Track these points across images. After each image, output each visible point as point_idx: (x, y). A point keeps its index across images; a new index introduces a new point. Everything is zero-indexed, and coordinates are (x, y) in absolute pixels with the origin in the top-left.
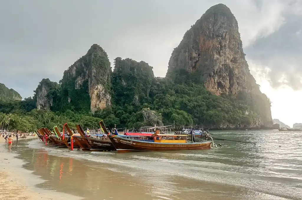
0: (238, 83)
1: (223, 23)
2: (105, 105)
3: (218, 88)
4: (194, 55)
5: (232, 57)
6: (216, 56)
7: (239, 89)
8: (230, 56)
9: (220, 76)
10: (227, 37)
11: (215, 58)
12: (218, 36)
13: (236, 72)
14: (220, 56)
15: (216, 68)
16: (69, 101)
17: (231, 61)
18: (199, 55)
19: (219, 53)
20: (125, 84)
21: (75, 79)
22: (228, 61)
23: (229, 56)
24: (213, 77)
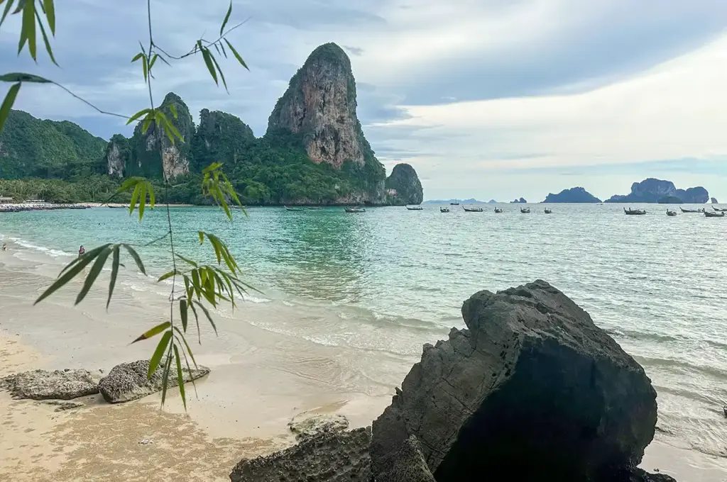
0: (345, 149)
1: (328, 72)
2: (182, 171)
3: (321, 154)
4: (299, 110)
5: (338, 115)
6: (319, 114)
7: (345, 156)
8: (336, 114)
9: (323, 139)
10: (332, 89)
11: (317, 117)
12: (321, 88)
13: (342, 135)
14: (324, 114)
15: (318, 129)
16: (140, 165)
17: (337, 121)
18: (305, 110)
19: (322, 110)
20: (208, 145)
21: (146, 137)
22: (332, 121)
23: (334, 114)
24: (315, 140)
